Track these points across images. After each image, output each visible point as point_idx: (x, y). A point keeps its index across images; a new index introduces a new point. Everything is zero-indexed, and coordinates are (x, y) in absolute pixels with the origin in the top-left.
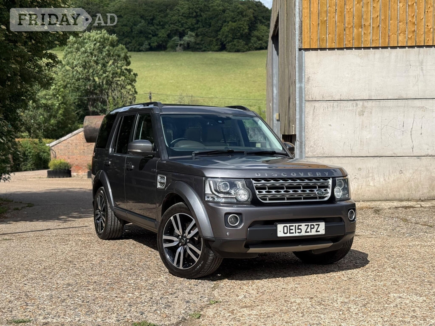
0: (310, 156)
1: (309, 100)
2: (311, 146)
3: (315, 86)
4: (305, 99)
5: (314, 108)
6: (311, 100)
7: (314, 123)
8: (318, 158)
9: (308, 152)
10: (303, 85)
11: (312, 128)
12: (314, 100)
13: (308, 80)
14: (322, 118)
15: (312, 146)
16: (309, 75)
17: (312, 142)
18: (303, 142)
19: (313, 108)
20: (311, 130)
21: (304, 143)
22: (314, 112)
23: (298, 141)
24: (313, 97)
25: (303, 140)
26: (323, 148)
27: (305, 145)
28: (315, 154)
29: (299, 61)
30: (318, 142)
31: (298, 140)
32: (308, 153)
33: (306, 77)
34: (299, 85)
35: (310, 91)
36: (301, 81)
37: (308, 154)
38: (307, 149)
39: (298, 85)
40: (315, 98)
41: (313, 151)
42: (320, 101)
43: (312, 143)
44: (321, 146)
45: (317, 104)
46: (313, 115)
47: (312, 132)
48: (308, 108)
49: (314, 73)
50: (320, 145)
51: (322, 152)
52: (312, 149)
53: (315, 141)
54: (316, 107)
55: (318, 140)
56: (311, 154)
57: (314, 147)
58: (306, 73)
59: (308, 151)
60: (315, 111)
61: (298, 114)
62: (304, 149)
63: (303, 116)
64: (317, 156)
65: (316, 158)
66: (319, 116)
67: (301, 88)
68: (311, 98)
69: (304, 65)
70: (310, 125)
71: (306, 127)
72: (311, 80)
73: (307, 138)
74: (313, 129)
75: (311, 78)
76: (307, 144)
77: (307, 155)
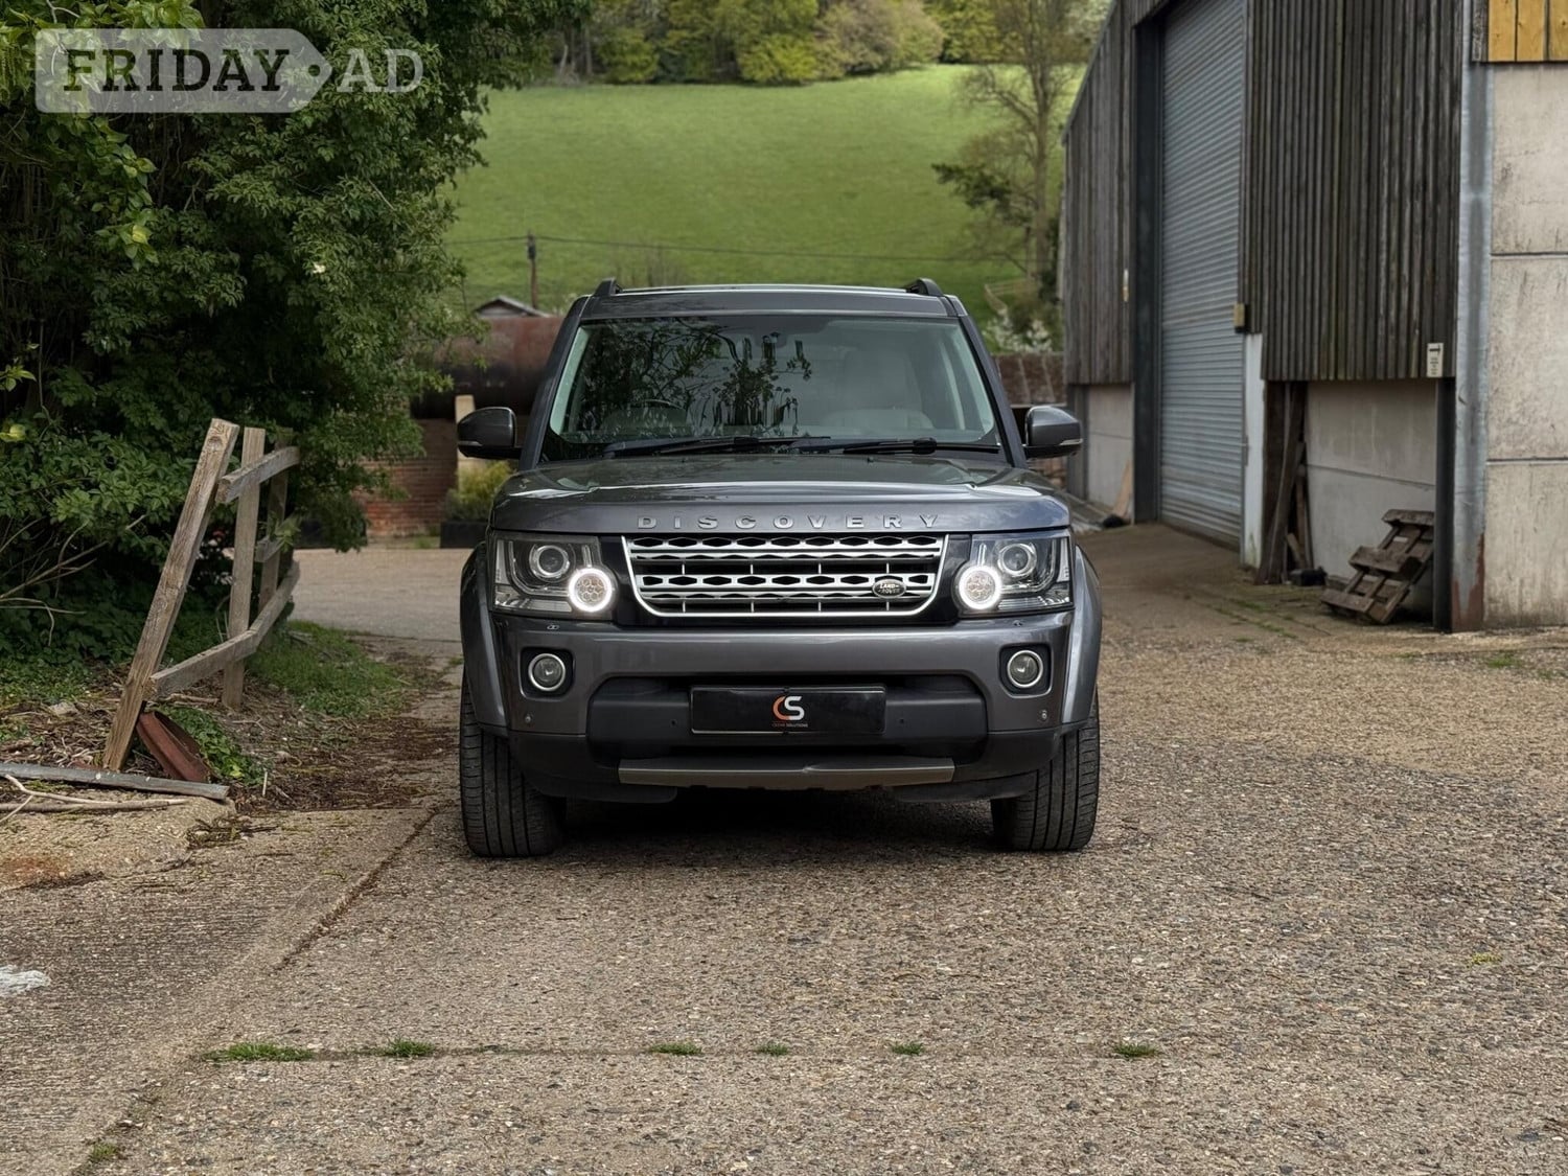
0: (1505, 457)
1: (1507, 250)
2: (1509, 421)
3: (1527, 200)
4: (1492, 246)
5: (1525, 280)
6: (1511, 248)
7: (1521, 336)
8: (1533, 462)
9: (1498, 441)
10: (1487, 197)
11: (1513, 355)
12: (1525, 251)
13: (1504, 178)
14: (1552, 318)
15: (1514, 419)
16: (1509, 160)
17: (1512, 405)
18: (1479, 404)
19: (1520, 280)
20: (1510, 361)
21: (1483, 409)
22: (1522, 292)
23: (1461, 400)
24: (1519, 239)
25: (1483, 396)
26: (1553, 426)
27: (1486, 417)
28: (1523, 447)
29: (1471, 108)
30: (1537, 403)
31: (1464, 397)
32: (1499, 444)
33: (1499, 165)
34: (1472, 196)
35: (1510, 220)
36: (1477, 183)
37: (1498, 449)
38: (1494, 432)
39: (1465, 197)
40: (1527, 242)
41: (1516, 438)
42: (1547, 253)
43: (1513, 410)
44: (1547, 420)
45: (1535, 267)
46: (1520, 304)
47: (1515, 370)
48: (1500, 279)
49: (1527, 152)
50: (1544, 414)
51: (1551, 442)
52: (1512, 428)
53: (1524, 401)
54: (1530, 279)
55: (1536, 399)
56: (1510, 449)
57: (1521, 422)
58: (1497, 153)
59: (1498, 439)
60: (1527, 290)
61: (1466, 304)
62: (1483, 432)
63: (1484, 313)
64: (1529, 456)
65: (1527, 463)
66: (1540, 309)
67: (1477, 209)
68: (1513, 244)
69: (1490, 124)
70: (1508, 344)
71: (1493, 352)
72: (1514, 178)
73: (1497, 391)
74: (1519, 359)
75: (1515, 172)
76: (1495, 411)
77: (1493, 454)
